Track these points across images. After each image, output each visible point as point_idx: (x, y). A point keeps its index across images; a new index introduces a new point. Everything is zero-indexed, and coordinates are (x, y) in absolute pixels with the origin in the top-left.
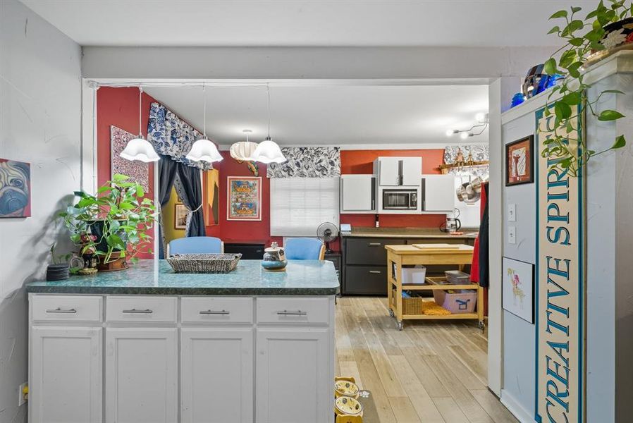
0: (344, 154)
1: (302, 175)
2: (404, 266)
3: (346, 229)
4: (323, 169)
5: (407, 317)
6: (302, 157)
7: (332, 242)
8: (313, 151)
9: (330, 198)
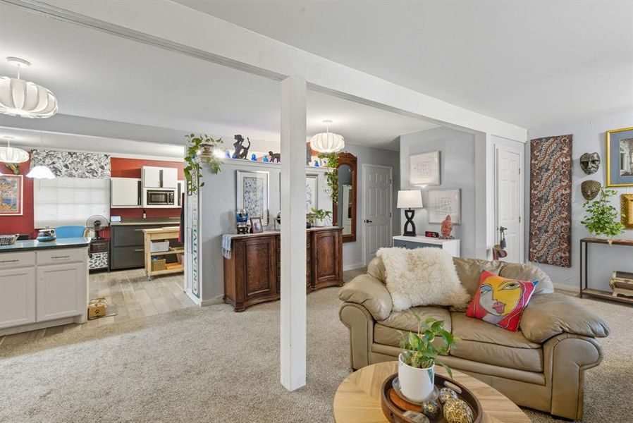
0: (114, 161)
1: (71, 175)
2: (153, 241)
3: (116, 220)
4: (93, 172)
5: (155, 273)
6: (71, 160)
7: (102, 230)
8: (83, 157)
9: (101, 196)
